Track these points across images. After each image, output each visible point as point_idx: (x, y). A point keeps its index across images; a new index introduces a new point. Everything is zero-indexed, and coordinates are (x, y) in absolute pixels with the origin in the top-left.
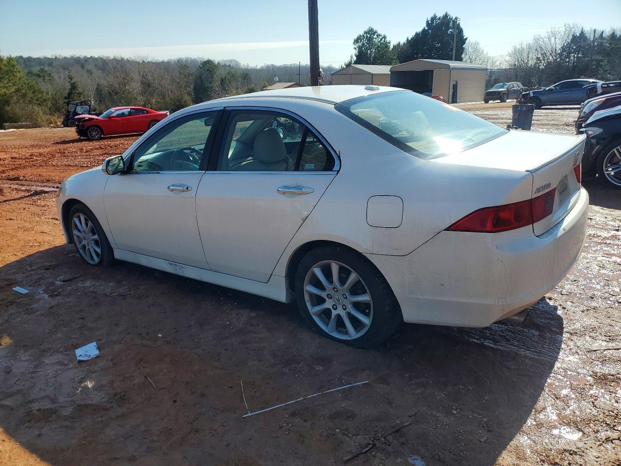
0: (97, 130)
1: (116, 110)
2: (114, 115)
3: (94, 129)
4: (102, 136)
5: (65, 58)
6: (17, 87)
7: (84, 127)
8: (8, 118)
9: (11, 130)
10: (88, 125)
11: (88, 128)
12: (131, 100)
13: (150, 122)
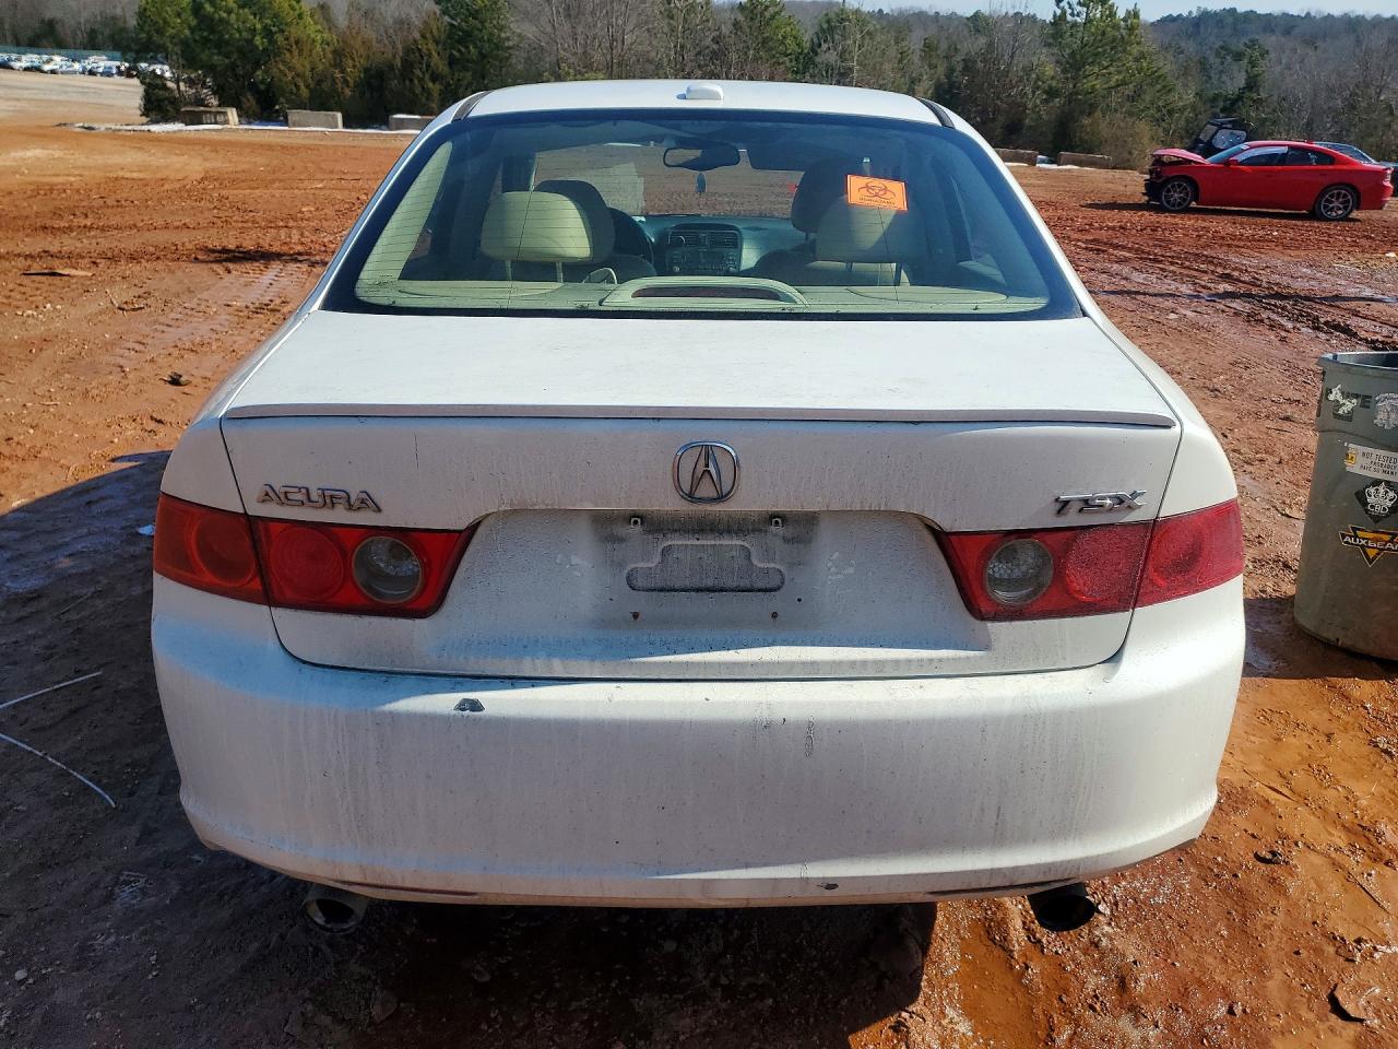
0: (1185, 188)
1: (1252, 147)
2: (1240, 158)
3: (1179, 186)
4: (1193, 204)
5: (1330, 17)
6: (1121, 77)
7: (1160, 177)
8: (1078, 143)
9: (1069, 167)
10: (1170, 176)
11: (1168, 180)
12: (1376, 127)
13: (1328, 187)
